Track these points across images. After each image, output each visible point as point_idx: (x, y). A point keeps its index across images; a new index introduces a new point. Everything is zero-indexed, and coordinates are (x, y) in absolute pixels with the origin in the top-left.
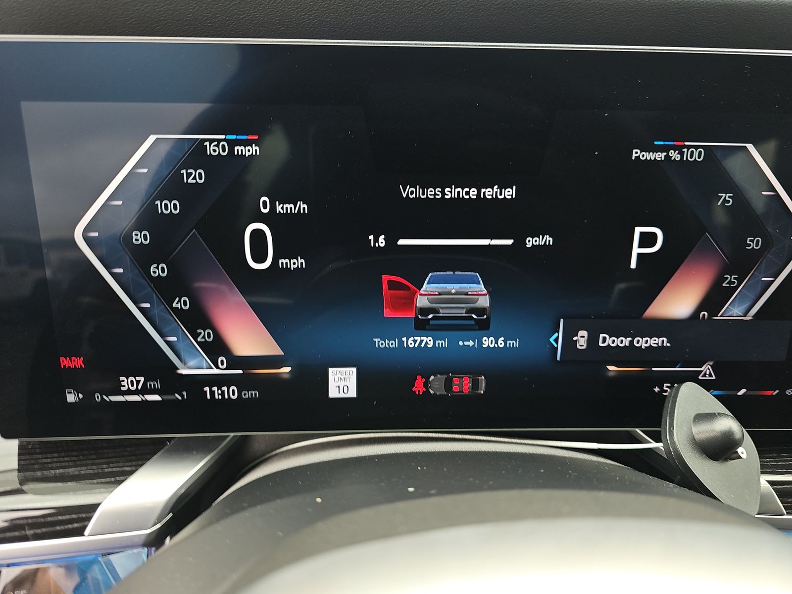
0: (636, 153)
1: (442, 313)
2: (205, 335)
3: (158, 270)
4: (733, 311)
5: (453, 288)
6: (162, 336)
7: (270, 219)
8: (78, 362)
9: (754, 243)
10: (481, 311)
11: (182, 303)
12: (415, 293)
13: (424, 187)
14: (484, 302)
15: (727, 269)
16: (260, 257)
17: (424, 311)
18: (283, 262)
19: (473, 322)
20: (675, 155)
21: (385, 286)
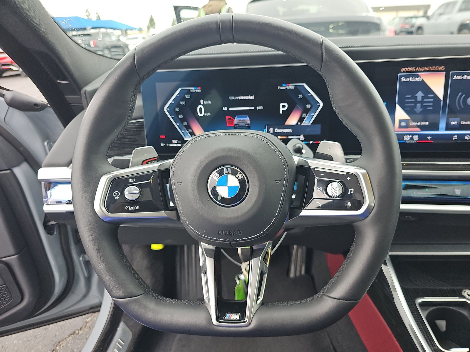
0: (279, 88)
1: (240, 125)
2: (190, 130)
3: (181, 116)
4: (306, 122)
5: (242, 119)
6: (181, 131)
7: (203, 105)
8: (164, 137)
9: (308, 106)
10: (248, 124)
11: (185, 124)
12: (233, 121)
13: (234, 97)
14: (249, 122)
15: (303, 113)
16: (201, 113)
17: (236, 125)
18: (206, 114)
19: (246, 127)
20: (288, 88)
21: (227, 119)
